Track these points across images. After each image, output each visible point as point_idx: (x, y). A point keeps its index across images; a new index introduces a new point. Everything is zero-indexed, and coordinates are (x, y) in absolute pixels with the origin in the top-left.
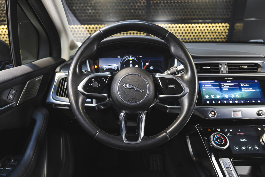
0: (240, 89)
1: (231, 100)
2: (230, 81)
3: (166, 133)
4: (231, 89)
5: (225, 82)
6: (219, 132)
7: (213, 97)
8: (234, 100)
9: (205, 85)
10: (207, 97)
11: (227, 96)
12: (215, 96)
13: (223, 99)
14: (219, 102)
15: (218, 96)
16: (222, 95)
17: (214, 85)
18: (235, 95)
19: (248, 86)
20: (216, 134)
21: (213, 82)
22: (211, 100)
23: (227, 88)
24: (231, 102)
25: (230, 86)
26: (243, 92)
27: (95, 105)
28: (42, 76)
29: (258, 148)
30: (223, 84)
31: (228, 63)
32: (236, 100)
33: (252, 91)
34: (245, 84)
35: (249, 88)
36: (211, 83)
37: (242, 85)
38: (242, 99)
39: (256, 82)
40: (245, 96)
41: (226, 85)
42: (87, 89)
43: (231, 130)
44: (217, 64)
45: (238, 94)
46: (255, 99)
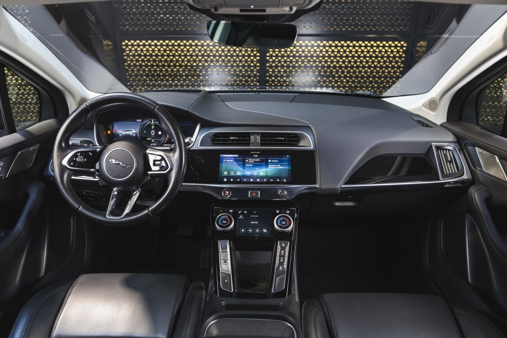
0: (267, 165)
1: (252, 178)
2: (257, 156)
3: (149, 210)
4: (256, 165)
5: (251, 156)
6: (230, 213)
7: (232, 174)
8: (255, 177)
9: (226, 159)
10: (226, 173)
11: (248, 173)
12: (235, 173)
13: (244, 176)
14: (238, 180)
15: (239, 174)
16: (243, 171)
17: (236, 160)
18: (258, 173)
19: (276, 162)
20: (223, 215)
21: (236, 156)
22: (229, 177)
23: (252, 164)
24: (252, 180)
25: (255, 162)
26: (268, 169)
27: (97, 180)
28: (39, 144)
30: (248, 159)
31: (261, 133)
32: (258, 178)
33: (279, 169)
34: (273, 160)
35: (277, 164)
36: (234, 157)
37: (270, 161)
38: (266, 177)
39: (288, 158)
40: (269, 174)
41: (251, 160)
42: (72, 164)
43: (245, 212)
44: (249, 134)
45: (262, 172)
46: (280, 178)
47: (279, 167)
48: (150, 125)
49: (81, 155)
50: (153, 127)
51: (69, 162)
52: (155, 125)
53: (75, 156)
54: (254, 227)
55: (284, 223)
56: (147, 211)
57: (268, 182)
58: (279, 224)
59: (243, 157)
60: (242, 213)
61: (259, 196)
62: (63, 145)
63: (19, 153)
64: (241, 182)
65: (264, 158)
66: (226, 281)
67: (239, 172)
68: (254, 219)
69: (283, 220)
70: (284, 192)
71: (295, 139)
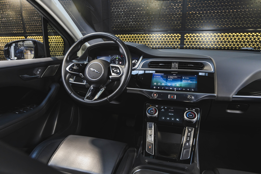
0: (181, 80)
1: (171, 87)
2: (175, 75)
4: (174, 80)
5: (172, 75)
6: (156, 107)
7: (159, 84)
8: (173, 87)
9: (156, 76)
10: (155, 84)
11: (169, 84)
12: (161, 84)
13: (166, 86)
15: (163, 84)
16: (166, 83)
17: (162, 76)
18: (176, 84)
19: (188, 79)
20: (151, 108)
21: (162, 74)
22: (157, 86)
23: (172, 79)
24: (171, 89)
25: (174, 78)
26: (182, 83)
27: (85, 84)
28: (60, 64)
29: (178, 120)
30: (170, 76)
31: (179, 62)
32: (175, 88)
33: (190, 83)
34: (186, 77)
35: (188, 80)
36: (161, 75)
37: (183, 78)
38: (180, 87)
39: (195, 76)
40: (182, 85)
41: (171, 77)
42: (71, 70)
43: (166, 108)
44: (171, 63)
45: (178, 84)
46: (190, 88)
47: (189, 82)
48: (116, 59)
49: (76, 65)
50: (117, 59)
51: (70, 69)
52: (118, 58)
53: (73, 66)
54: (171, 117)
55: (191, 116)
56: (106, 98)
57: (182, 91)
58: (188, 116)
59: (166, 75)
60: (164, 108)
61: (175, 98)
62: (68, 59)
63: (49, 66)
64: (164, 89)
65: (180, 76)
66: (150, 147)
67: (164, 83)
68: (171, 112)
69: (191, 114)
70: (192, 97)
71: (201, 66)
